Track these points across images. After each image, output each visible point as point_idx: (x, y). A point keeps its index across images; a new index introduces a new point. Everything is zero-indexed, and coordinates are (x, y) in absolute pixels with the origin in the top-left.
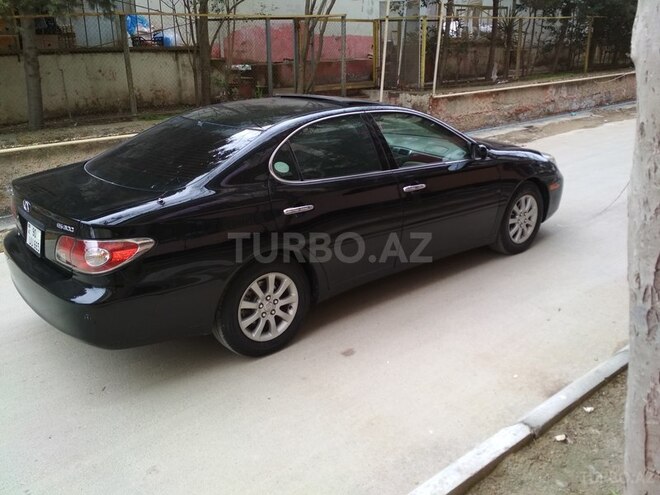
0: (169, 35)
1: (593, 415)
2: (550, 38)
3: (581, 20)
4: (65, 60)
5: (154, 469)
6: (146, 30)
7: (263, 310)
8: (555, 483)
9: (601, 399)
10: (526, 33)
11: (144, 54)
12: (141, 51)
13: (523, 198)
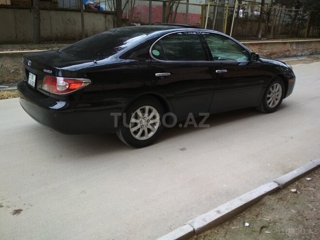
0: (103, 6)
1: (311, 182)
2: (289, 20)
3: (304, 12)
4: (53, 13)
5: (84, 191)
6: (92, 3)
7: (142, 124)
8: (290, 211)
9: (315, 175)
10: (277, 16)
11: (90, 13)
12: (89, 12)
13: (275, 85)
